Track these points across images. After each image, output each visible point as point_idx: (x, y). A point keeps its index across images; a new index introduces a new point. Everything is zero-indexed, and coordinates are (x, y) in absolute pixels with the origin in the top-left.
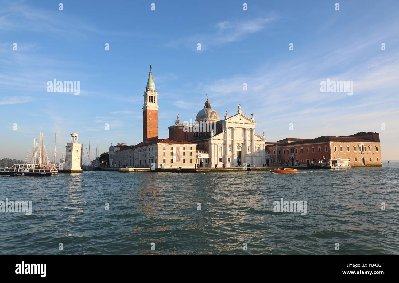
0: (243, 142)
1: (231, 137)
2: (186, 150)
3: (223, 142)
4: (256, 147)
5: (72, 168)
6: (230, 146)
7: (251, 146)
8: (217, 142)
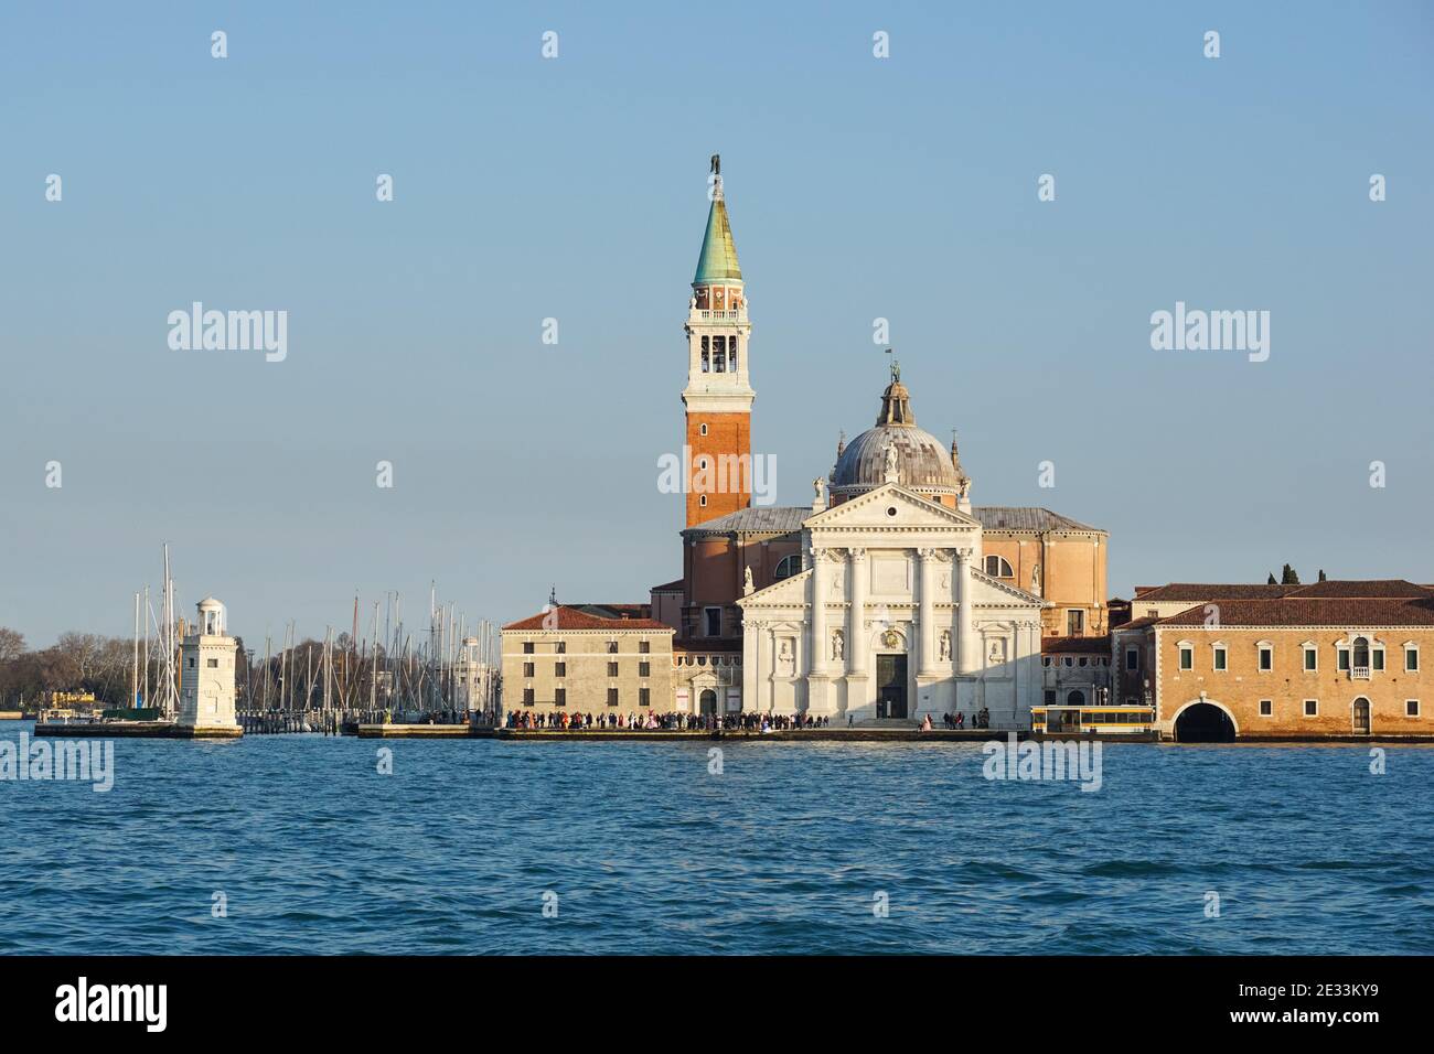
0: (908, 615)
1: (841, 592)
2: (624, 655)
3: (800, 614)
4: (987, 635)
5: (198, 721)
6: (838, 632)
7: (954, 635)
8: (768, 616)
